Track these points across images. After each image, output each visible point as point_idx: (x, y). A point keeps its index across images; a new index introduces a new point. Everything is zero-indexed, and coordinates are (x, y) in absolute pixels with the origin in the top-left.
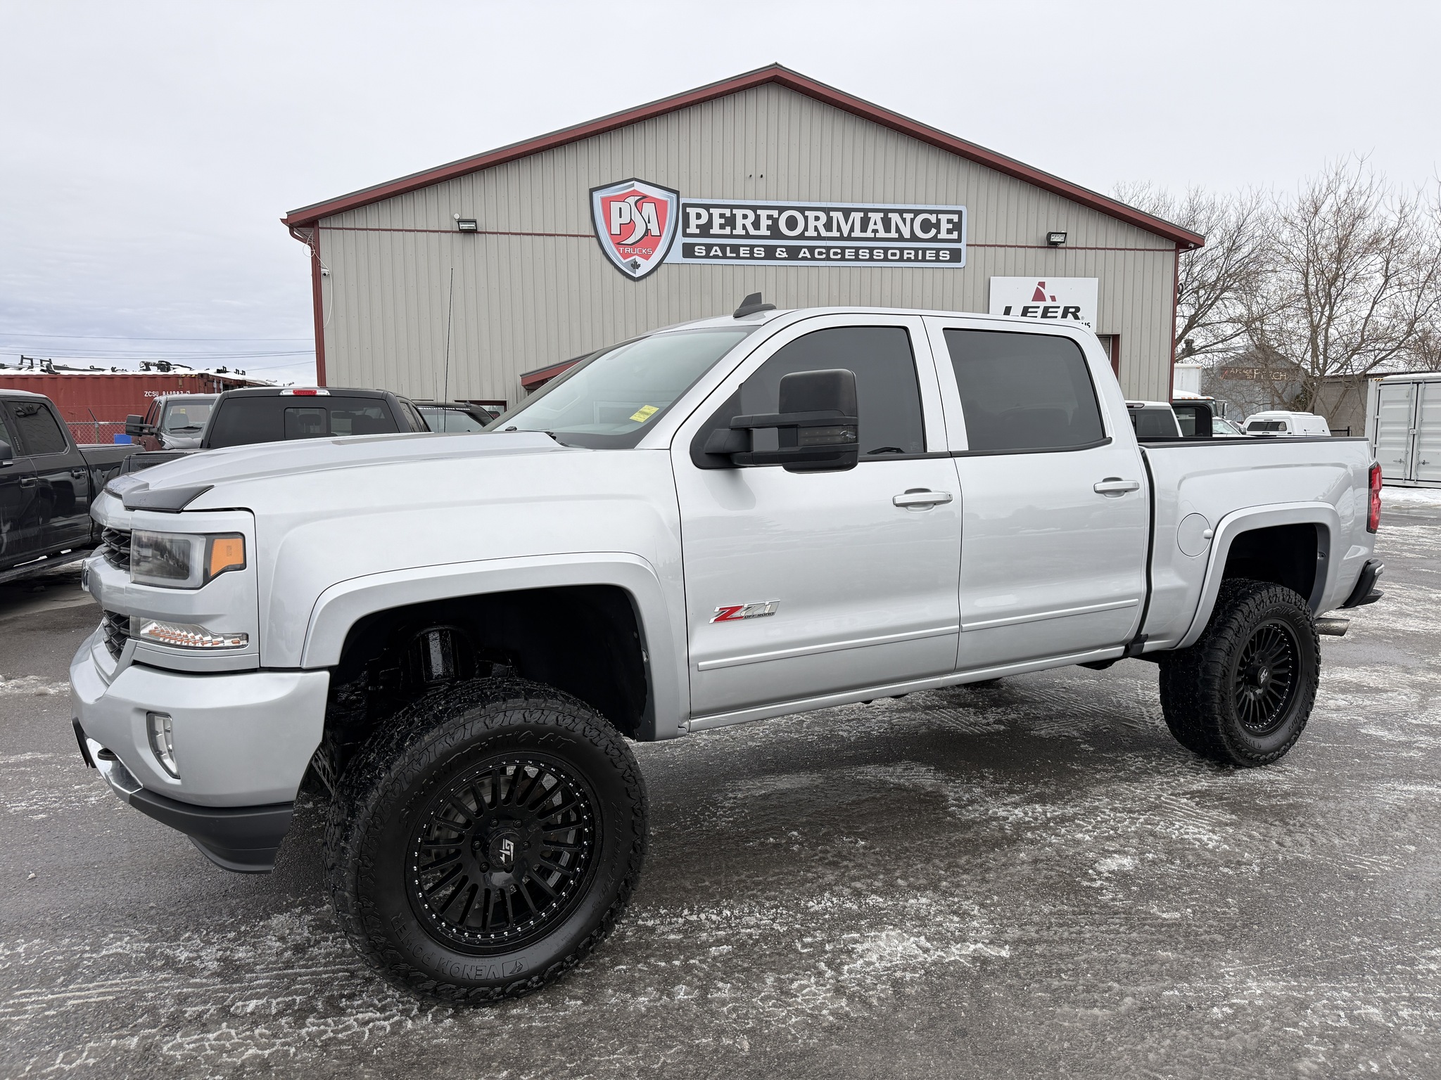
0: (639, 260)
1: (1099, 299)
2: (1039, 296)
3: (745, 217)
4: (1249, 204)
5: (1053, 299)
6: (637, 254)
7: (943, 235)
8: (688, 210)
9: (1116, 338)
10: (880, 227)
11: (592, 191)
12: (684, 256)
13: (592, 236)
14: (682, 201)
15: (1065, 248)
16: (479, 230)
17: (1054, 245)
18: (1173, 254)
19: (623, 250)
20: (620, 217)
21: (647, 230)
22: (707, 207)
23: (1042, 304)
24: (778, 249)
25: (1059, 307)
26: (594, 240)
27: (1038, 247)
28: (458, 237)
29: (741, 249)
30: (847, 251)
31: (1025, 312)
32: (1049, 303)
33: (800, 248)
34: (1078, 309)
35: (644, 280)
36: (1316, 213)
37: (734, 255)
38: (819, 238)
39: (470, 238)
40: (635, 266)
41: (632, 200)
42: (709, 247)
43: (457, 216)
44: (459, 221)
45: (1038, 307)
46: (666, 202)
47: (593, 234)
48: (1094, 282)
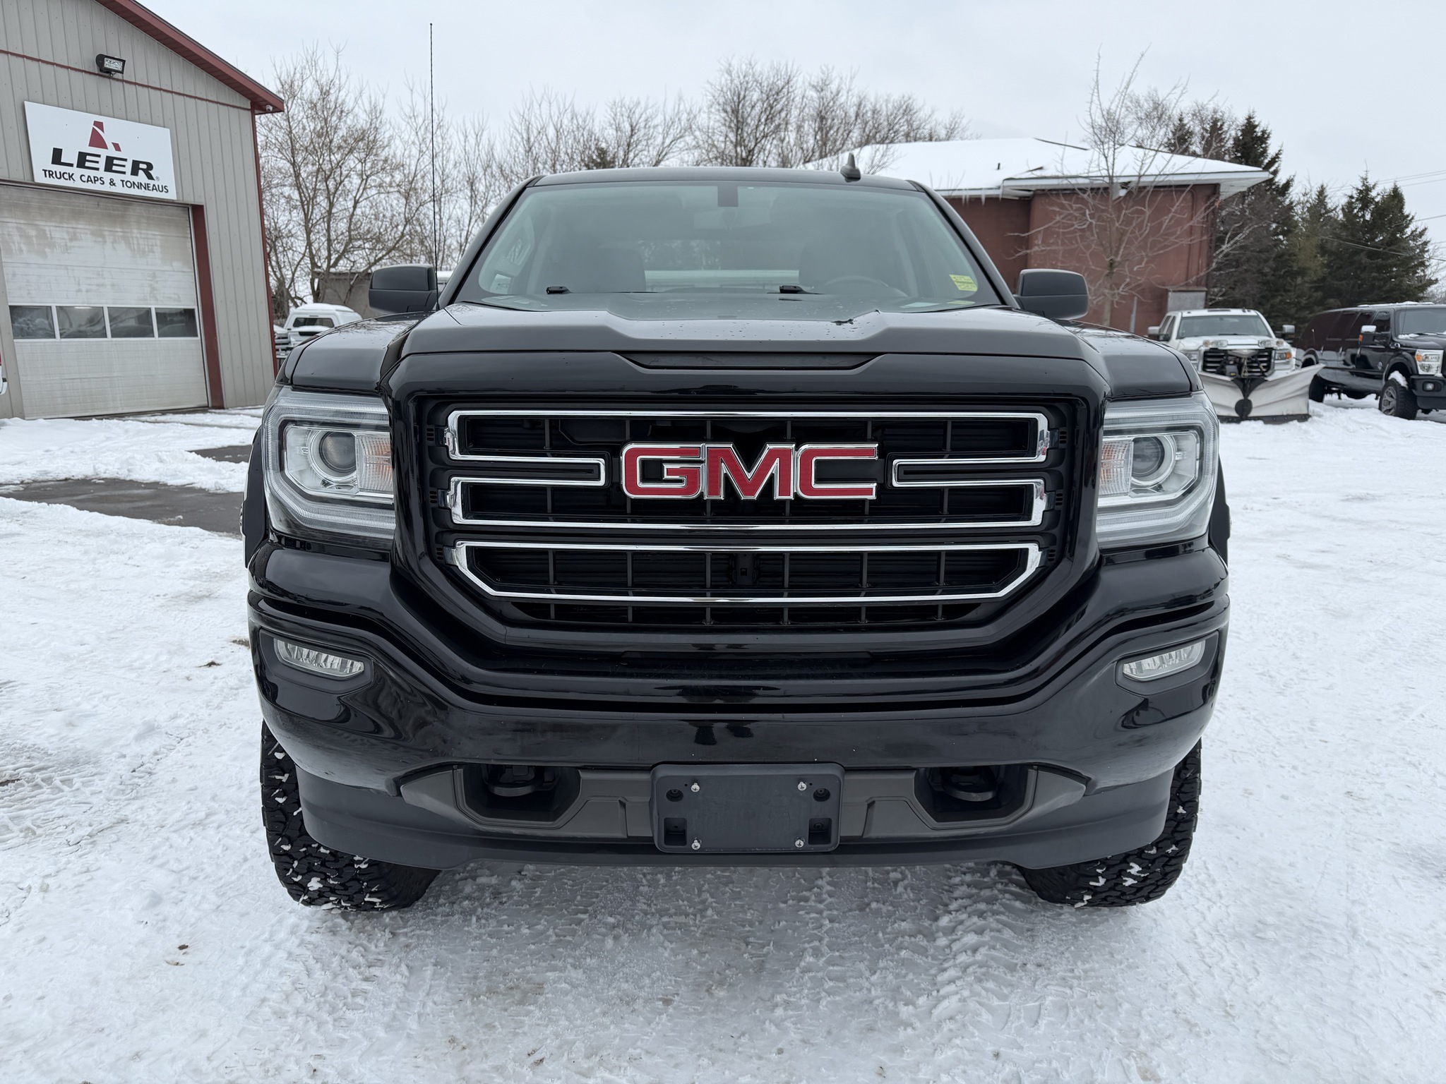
1: (173, 156)
2: (97, 141)
5: (117, 147)
9: (197, 212)
15: (123, 81)
17: (106, 73)
18: (250, 113)
23: (104, 153)
25: (125, 160)
27: (86, 72)
31: (82, 158)
32: (112, 152)
34: (150, 166)
45: (99, 156)
48: (165, 134)
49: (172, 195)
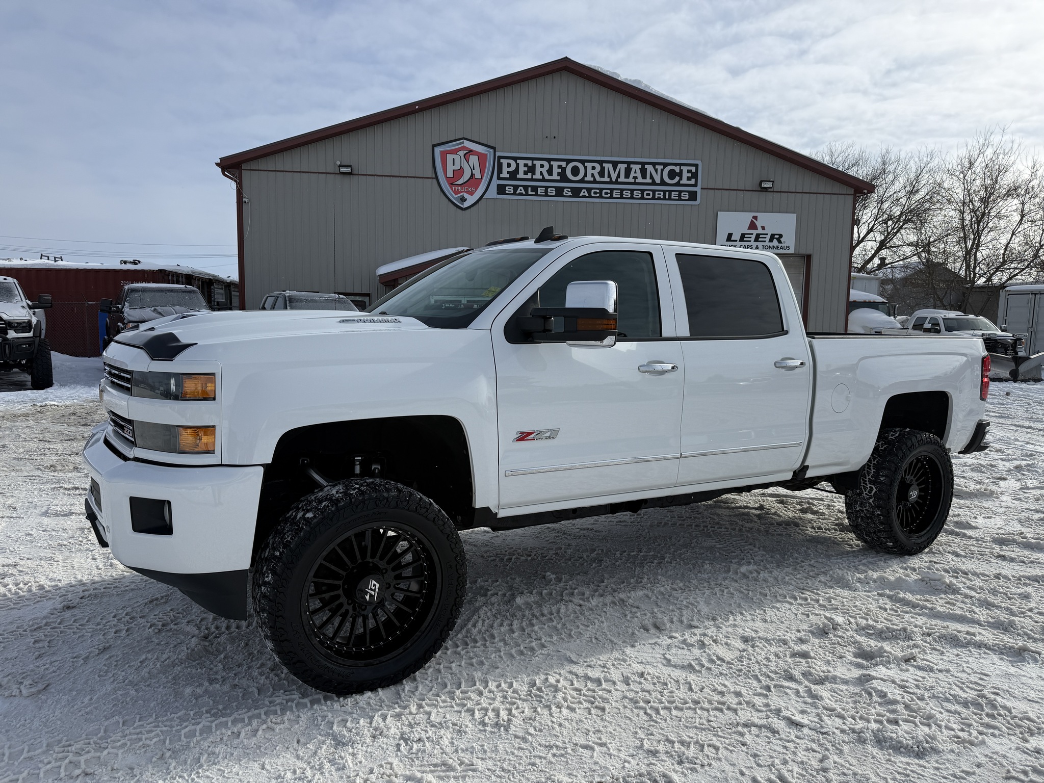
1: (797, 229)
2: (753, 226)
3: (542, 166)
4: (925, 159)
5: (763, 228)
6: (464, 192)
7: (684, 181)
8: (502, 161)
9: (809, 257)
10: (639, 174)
11: (434, 146)
12: (498, 193)
13: (433, 178)
14: (498, 154)
15: (773, 192)
16: (354, 173)
17: (765, 190)
18: (852, 197)
19: (455, 188)
20: (453, 165)
21: (472, 175)
22: (515, 159)
23: (755, 232)
24: (565, 190)
25: (767, 235)
26: (435, 181)
27: (753, 191)
28: (339, 177)
29: (539, 189)
30: (614, 191)
31: (743, 236)
32: (760, 231)
33: (581, 189)
34: (781, 236)
35: (469, 210)
36: (970, 168)
37: (534, 193)
38: (595, 182)
39: (347, 178)
40: (463, 200)
41: (462, 153)
42: (516, 188)
43: (338, 163)
44: (340, 166)
45: (752, 234)
46: (486, 155)
47: (434, 176)
48: (793, 217)
49: (792, 251)
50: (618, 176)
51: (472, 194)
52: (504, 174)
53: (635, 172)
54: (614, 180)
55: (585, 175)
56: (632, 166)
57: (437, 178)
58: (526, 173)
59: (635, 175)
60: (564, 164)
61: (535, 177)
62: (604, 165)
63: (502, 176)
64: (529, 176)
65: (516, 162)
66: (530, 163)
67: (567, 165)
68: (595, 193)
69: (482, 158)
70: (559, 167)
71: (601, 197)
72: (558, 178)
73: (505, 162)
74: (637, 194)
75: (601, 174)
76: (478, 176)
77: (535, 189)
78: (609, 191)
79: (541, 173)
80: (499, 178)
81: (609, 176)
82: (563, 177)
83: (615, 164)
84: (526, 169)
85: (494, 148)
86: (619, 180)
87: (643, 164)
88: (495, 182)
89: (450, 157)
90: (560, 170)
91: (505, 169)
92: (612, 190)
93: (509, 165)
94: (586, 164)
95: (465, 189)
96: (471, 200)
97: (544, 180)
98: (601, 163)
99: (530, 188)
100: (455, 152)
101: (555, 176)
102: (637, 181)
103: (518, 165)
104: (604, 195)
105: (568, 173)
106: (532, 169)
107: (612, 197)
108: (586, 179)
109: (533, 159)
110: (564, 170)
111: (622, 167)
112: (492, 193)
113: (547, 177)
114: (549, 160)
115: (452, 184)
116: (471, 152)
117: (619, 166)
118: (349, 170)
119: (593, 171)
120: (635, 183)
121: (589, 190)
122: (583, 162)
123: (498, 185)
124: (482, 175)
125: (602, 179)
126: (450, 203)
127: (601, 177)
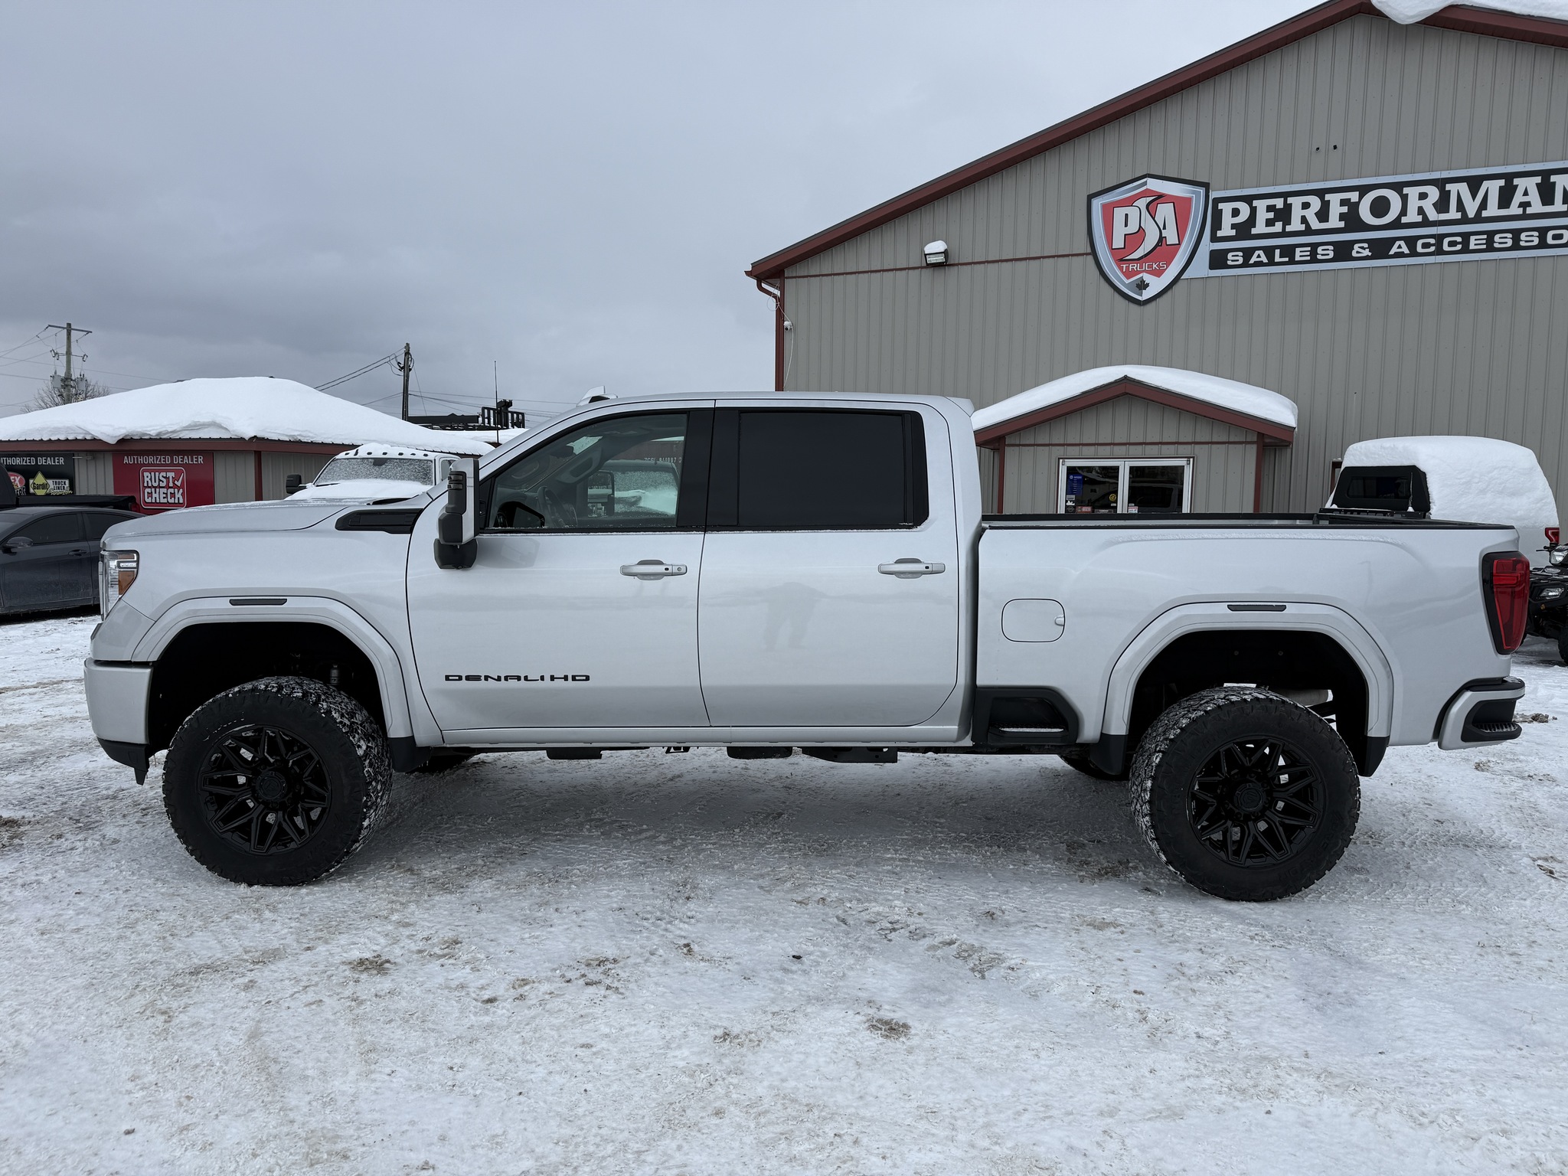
0: (1148, 278)
3: (1306, 206)
6: (1145, 271)
8: (1221, 206)
10: (1534, 197)
11: (1090, 197)
12: (1212, 267)
13: (1087, 254)
14: (1213, 195)
16: (951, 262)
19: (1127, 268)
20: (1126, 225)
21: (1162, 239)
22: (1248, 199)
24: (1356, 246)
26: (1090, 258)
28: (925, 273)
29: (1298, 250)
30: (1472, 238)
33: (1392, 241)
35: (1153, 304)
37: (1287, 259)
38: (1426, 223)
39: (939, 273)
40: (1142, 286)
41: (1142, 203)
42: (1248, 253)
43: (927, 249)
44: (927, 254)
46: (1189, 200)
47: (1089, 251)
50: (1484, 205)
51: (1158, 273)
52: (1226, 230)
53: (1526, 193)
54: (1471, 214)
55: (1404, 212)
56: (1516, 181)
57: (1094, 253)
58: (1270, 223)
59: (1526, 199)
60: (1354, 196)
61: (1288, 229)
62: (1448, 187)
63: (1219, 234)
64: (1278, 227)
65: (1250, 205)
66: (1279, 203)
67: (1361, 197)
68: (1426, 246)
69: (1181, 207)
70: (1343, 202)
71: (1440, 251)
72: (1342, 224)
73: (1226, 208)
74: (1530, 239)
75: (1442, 205)
76: (1171, 237)
77: (1288, 251)
78: (1459, 239)
79: (1304, 220)
80: (1214, 239)
81: (1460, 207)
82: (1352, 220)
83: (1474, 184)
84: (1271, 215)
85: (1206, 186)
86: (1485, 214)
87: (1546, 174)
88: (1207, 246)
89: (1119, 214)
90: (1345, 209)
91: (1227, 220)
92: (1466, 236)
93: (1236, 212)
94: (1406, 190)
95: (1145, 266)
96: (1156, 285)
97: (1309, 231)
98: (1440, 184)
99: (1277, 252)
100: (1129, 202)
101: (1334, 222)
102: (1529, 211)
103: (1253, 210)
104: (1446, 247)
105: (1365, 214)
106: (1283, 215)
107: (1466, 250)
108: (1404, 220)
109: (1285, 195)
110: (1354, 207)
111: (1493, 187)
112: (1201, 267)
113: (1316, 225)
114: (1320, 193)
115: (1120, 261)
116: (1160, 198)
117: (1486, 184)
118: (941, 259)
119: (1422, 203)
120: (1524, 217)
121: (1411, 241)
122: (1398, 187)
123: (1213, 253)
124: (1180, 237)
125: (1443, 217)
126: (1117, 295)
127: (1439, 211)
